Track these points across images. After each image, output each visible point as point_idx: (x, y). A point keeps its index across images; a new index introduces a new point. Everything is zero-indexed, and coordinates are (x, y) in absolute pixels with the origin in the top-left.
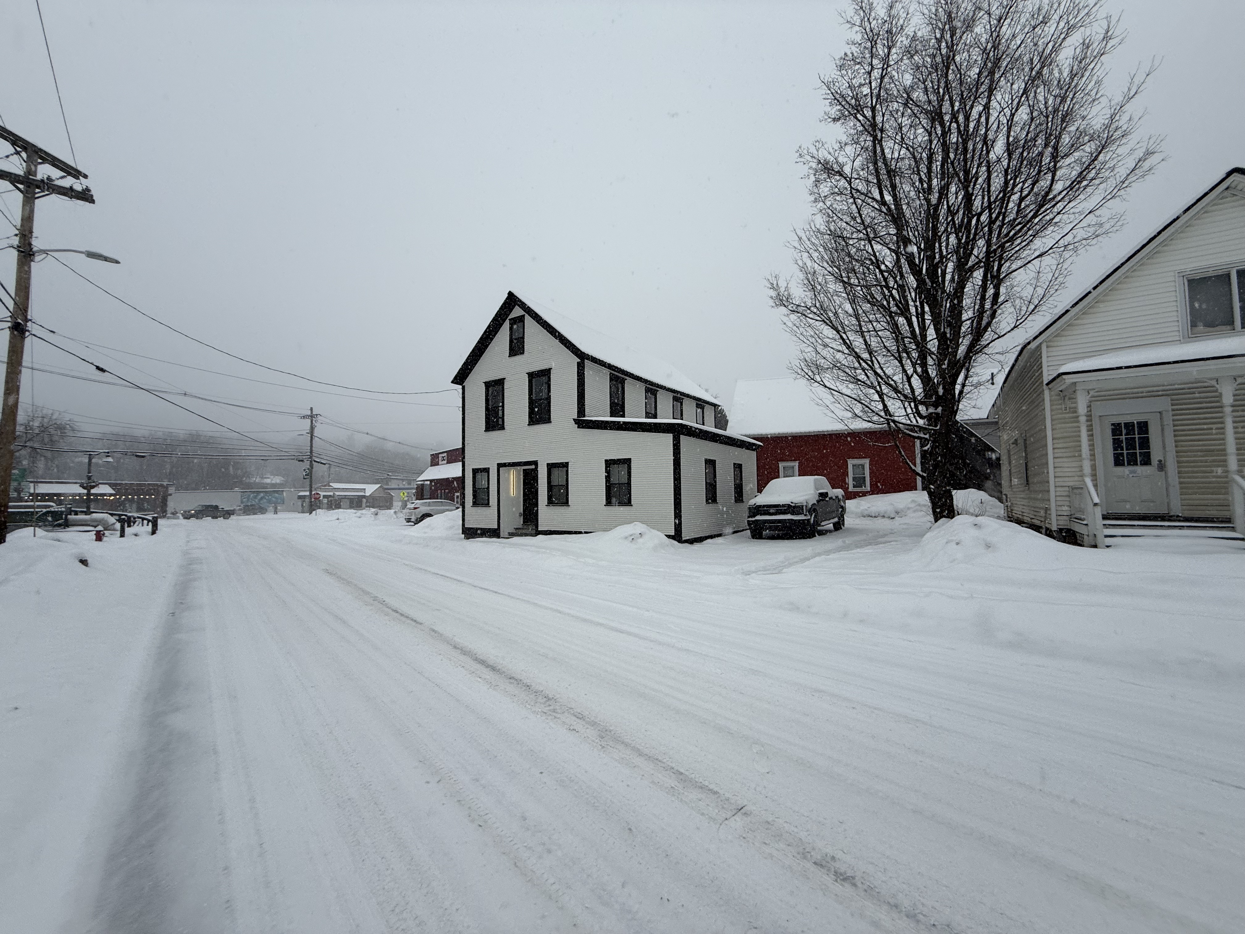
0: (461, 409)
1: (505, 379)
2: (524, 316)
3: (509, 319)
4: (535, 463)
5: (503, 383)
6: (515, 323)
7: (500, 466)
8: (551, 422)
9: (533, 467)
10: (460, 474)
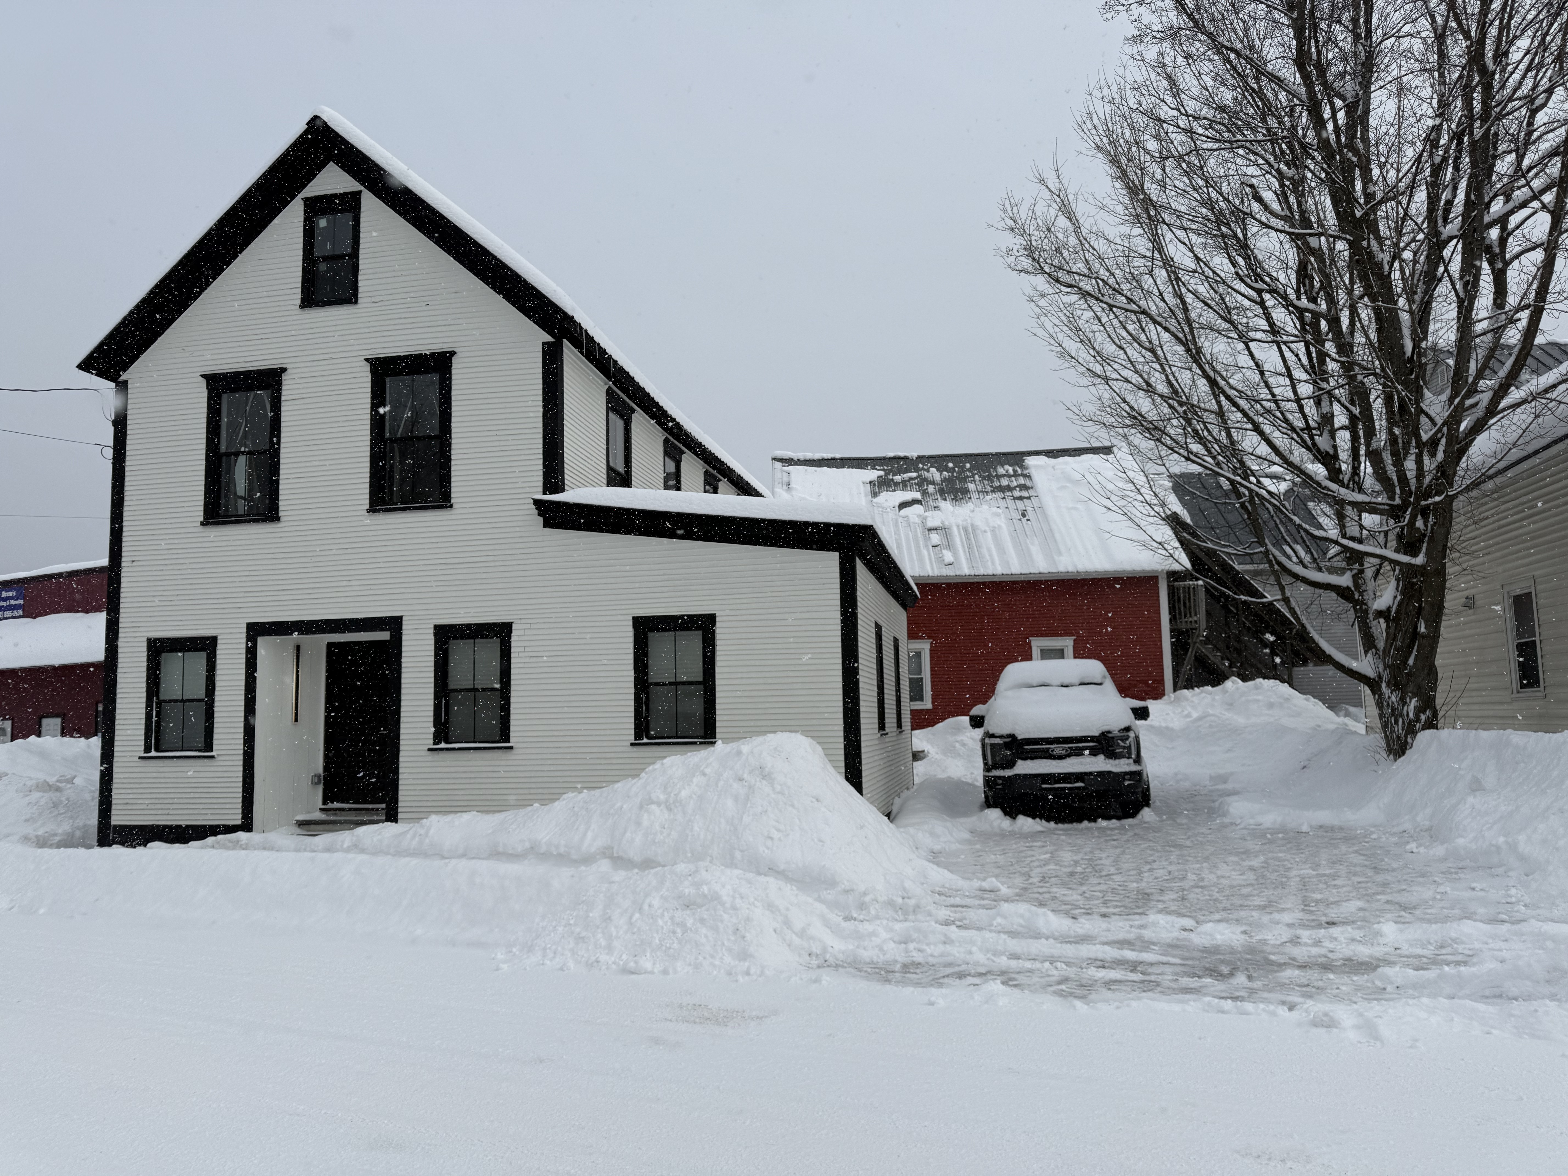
0: (109, 453)
1: (284, 370)
2: (356, 195)
3: (307, 201)
4: (394, 624)
5: (279, 383)
6: (322, 212)
7: (255, 631)
8: (451, 506)
9: (385, 636)
10: (98, 654)
